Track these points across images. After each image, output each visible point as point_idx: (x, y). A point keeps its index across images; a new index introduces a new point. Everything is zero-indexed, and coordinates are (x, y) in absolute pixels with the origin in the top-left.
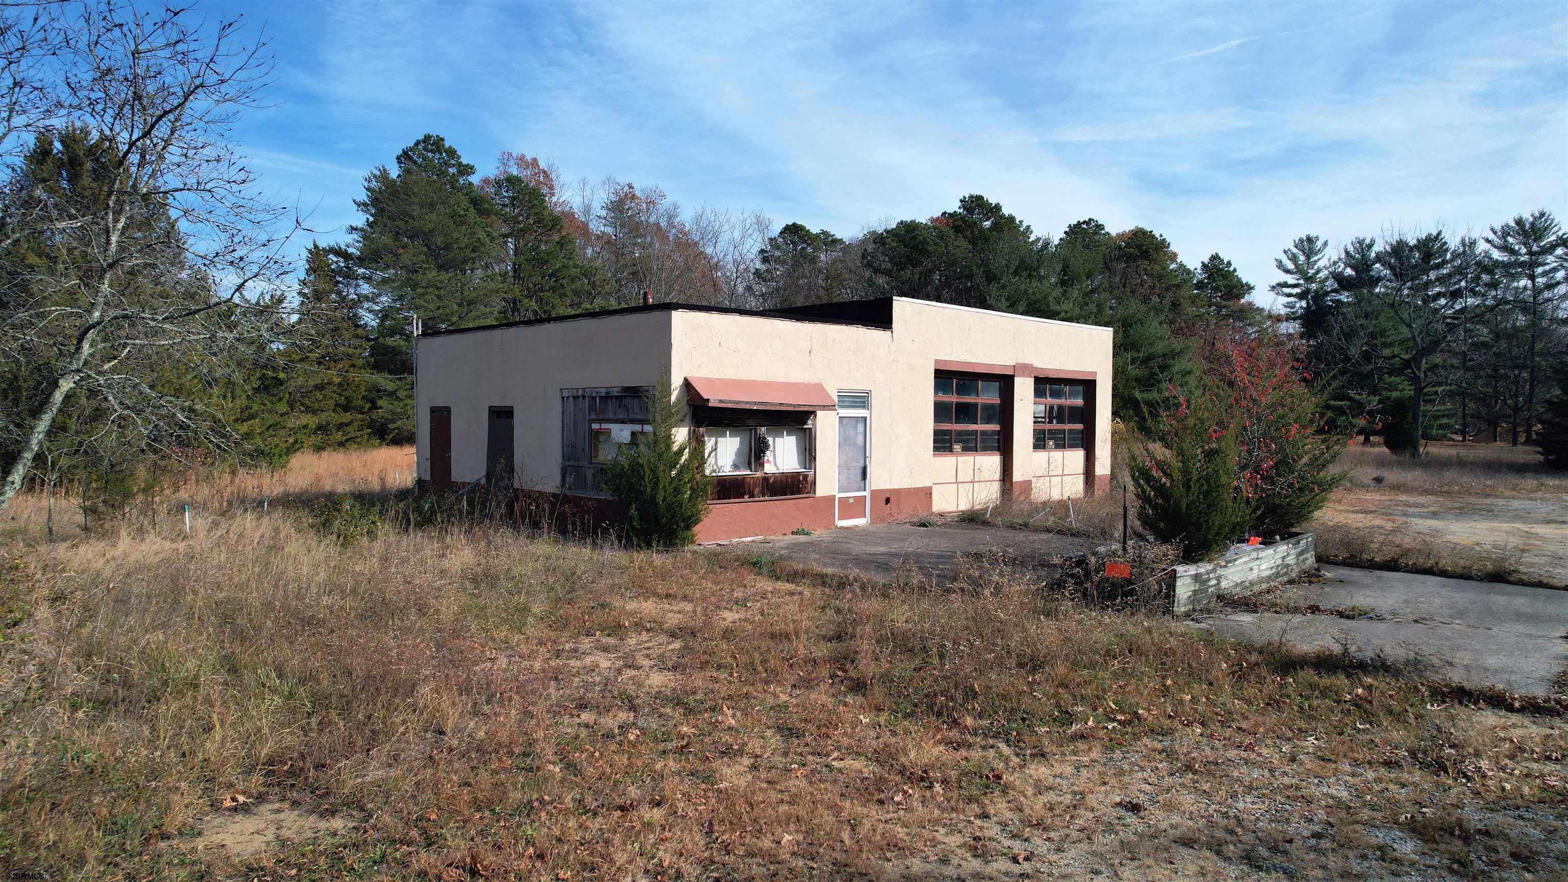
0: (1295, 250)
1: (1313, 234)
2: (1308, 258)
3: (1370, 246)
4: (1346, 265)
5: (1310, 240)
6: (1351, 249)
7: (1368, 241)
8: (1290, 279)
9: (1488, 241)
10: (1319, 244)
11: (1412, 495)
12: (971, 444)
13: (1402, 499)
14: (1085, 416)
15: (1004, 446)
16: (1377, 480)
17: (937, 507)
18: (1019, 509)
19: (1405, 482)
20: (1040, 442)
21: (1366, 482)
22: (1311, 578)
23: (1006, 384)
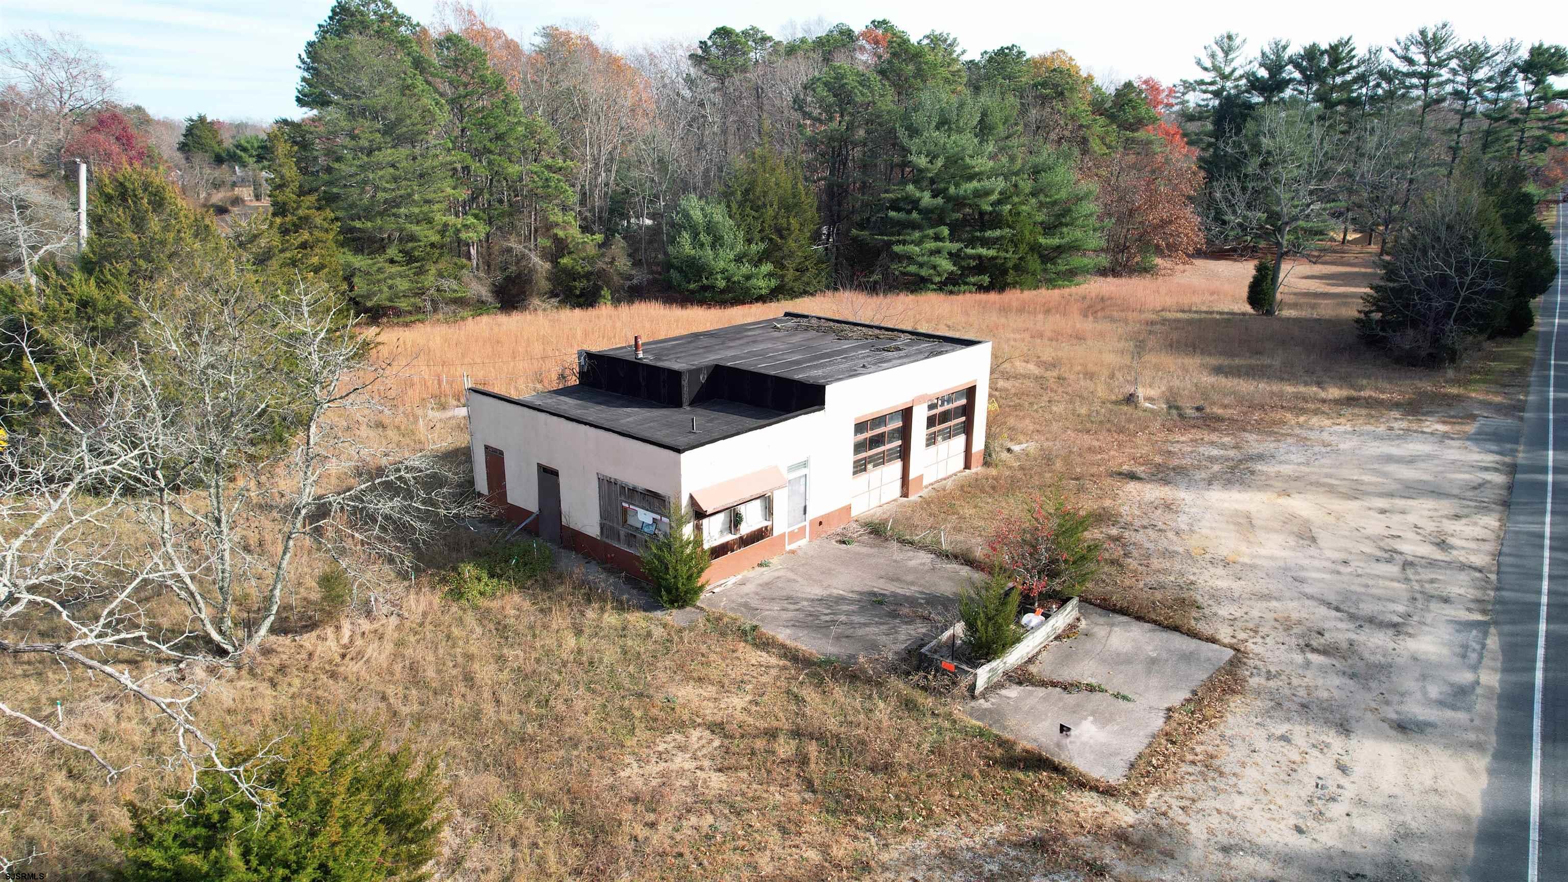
0: (1214, 48)
1: (1233, 33)
2: (1227, 54)
3: (1285, 48)
4: (1261, 65)
5: (1230, 37)
6: (1267, 50)
7: (1283, 43)
8: (1208, 77)
9: (1392, 50)
10: (1237, 42)
11: (1214, 437)
12: (880, 460)
13: (1201, 449)
14: (968, 411)
15: (904, 454)
16: (1198, 409)
17: (855, 513)
18: (913, 497)
19: (1219, 411)
20: (931, 441)
21: (1190, 412)
22: (1071, 630)
23: (907, 414)
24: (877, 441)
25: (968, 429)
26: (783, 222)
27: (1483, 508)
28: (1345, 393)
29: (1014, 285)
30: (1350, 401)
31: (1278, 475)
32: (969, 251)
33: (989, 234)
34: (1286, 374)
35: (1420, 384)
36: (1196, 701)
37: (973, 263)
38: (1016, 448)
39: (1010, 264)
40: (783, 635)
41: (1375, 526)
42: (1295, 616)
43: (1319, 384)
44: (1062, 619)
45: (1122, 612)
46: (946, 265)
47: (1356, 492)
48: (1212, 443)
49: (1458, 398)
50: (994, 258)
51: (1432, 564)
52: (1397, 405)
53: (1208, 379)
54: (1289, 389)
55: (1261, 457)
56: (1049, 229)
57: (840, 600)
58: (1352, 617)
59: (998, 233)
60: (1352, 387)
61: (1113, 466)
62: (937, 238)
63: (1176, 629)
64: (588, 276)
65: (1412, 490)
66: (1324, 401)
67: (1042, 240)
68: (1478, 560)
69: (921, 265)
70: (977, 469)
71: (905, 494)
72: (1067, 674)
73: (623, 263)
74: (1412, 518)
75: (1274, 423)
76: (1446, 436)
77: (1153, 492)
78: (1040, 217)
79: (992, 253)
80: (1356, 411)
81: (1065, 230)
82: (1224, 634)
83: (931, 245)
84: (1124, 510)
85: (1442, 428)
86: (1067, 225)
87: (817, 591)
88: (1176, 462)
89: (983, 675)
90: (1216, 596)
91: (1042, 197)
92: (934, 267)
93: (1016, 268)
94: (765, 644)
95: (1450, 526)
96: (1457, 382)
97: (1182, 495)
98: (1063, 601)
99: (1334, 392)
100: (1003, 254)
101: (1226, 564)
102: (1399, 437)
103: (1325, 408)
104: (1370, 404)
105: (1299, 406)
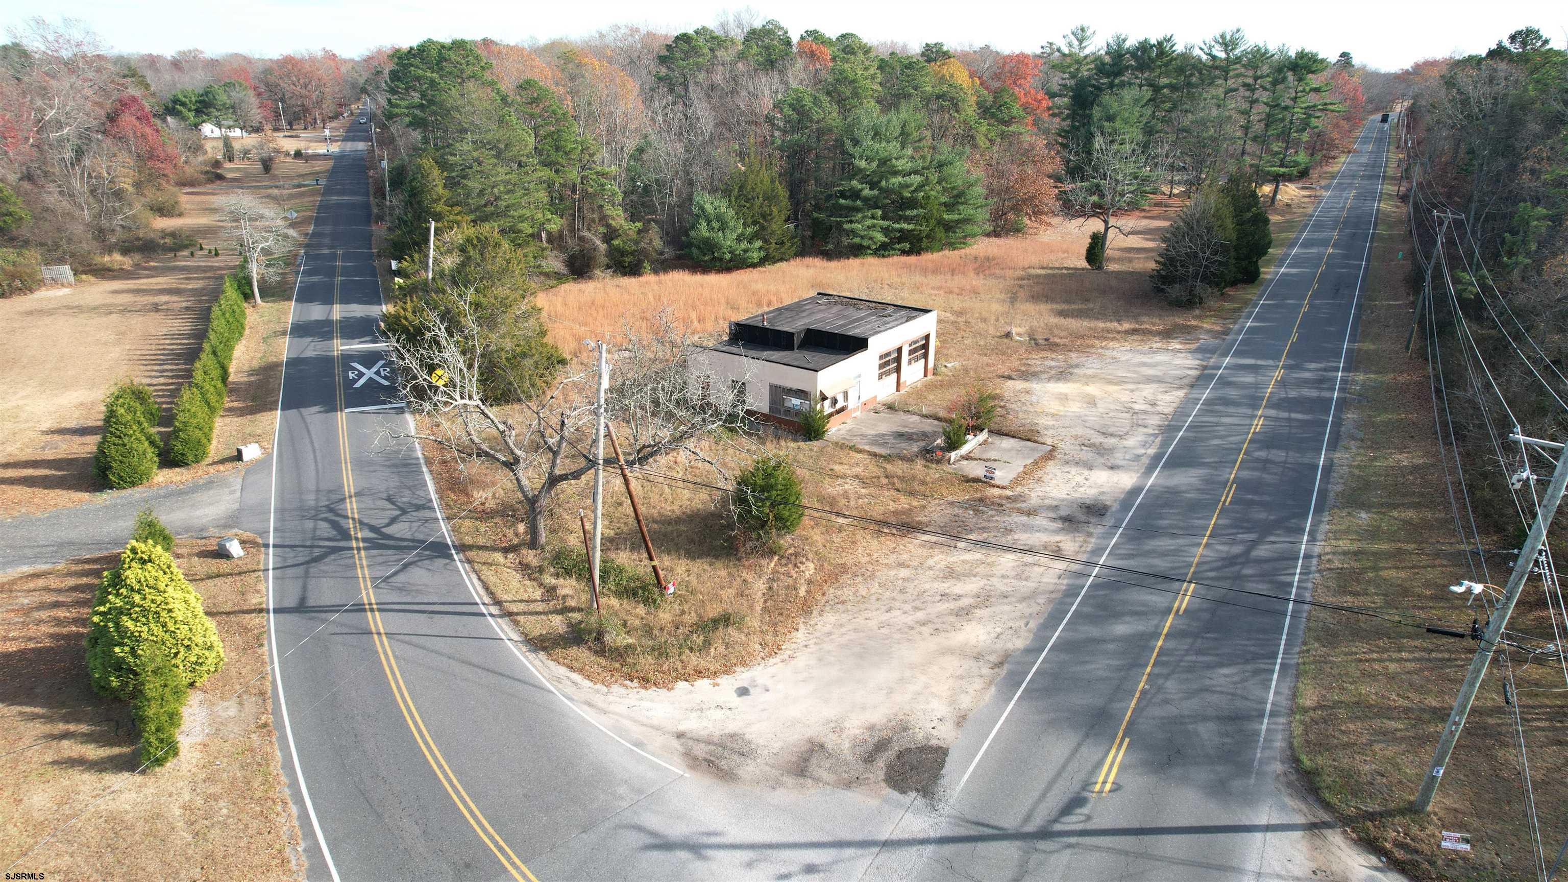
0: (1072, 38)
1: (1085, 25)
2: (1081, 41)
3: (1124, 41)
4: (1106, 53)
5: (1083, 30)
6: (1111, 41)
7: (1123, 37)
9: (1201, 49)
10: (1088, 33)
11: (1054, 356)
12: (888, 373)
13: (1046, 363)
14: (925, 347)
15: (898, 370)
16: (1046, 340)
17: (878, 399)
18: (902, 392)
19: (1057, 340)
20: (910, 362)
21: (1041, 342)
22: (985, 442)
23: (899, 350)
24: (887, 363)
25: (926, 356)
26: (766, 209)
27: (1180, 388)
28: (1132, 326)
29: (928, 249)
30: (1134, 331)
31: (1085, 375)
32: (896, 226)
33: (908, 213)
34: (1101, 315)
35: (1177, 320)
36: (1036, 463)
37: (898, 235)
38: (949, 365)
39: (924, 235)
40: (867, 448)
41: (1125, 397)
42: (1080, 434)
43: (1118, 321)
44: (983, 436)
45: (1006, 435)
46: (880, 237)
47: (1121, 381)
48: (1052, 359)
49: (1195, 328)
50: (912, 230)
51: (1145, 412)
52: (1159, 333)
53: (1054, 320)
54: (1101, 325)
55: (1077, 366)
56: (949, 207)
57: (883, 435)
58: (1104, 434)
59: (915, 212)
60: (1137, 323)
61: (999, 372)
62: (873, 217)
63: (1029, 440)
64: (632, 253)
65: (1149, 380)
66: (1119, 332)
67: (945, 216)
68: (1166, 411)
69: (862, 237)
70: (930, 377)
71: (898, 390)
72: (985, 456)
73: (658, 243)
74: (1145, 394)
75: (1088, 346)
76: (1179, 351)
77: (1019, 385)
78: (943, 199)
79: (911, 227)
80: (1135, 337)
81: (961, 208)
82: (1049, 441)
83: (869, 222)
84: (1006, 394)
85: (1178, 346)
86: (962, 203)
87: (874, 433)
88: (1032, 369)
89: (953, 455)
90: (1047, 428)
91: (944, 184)
92: (871, 238)
93: (928, 237)
94: (860, 451)
95: (1160, 397)
96: (1199, 317)
97: (1035, 386)
98: (982, 430)
99: (1126, 326)
100: (918, 227)
101: (1053, 415)
102: (1154, 352)
103: (1118, 337)
104: (1145, 332)
105: (1104, 335)
